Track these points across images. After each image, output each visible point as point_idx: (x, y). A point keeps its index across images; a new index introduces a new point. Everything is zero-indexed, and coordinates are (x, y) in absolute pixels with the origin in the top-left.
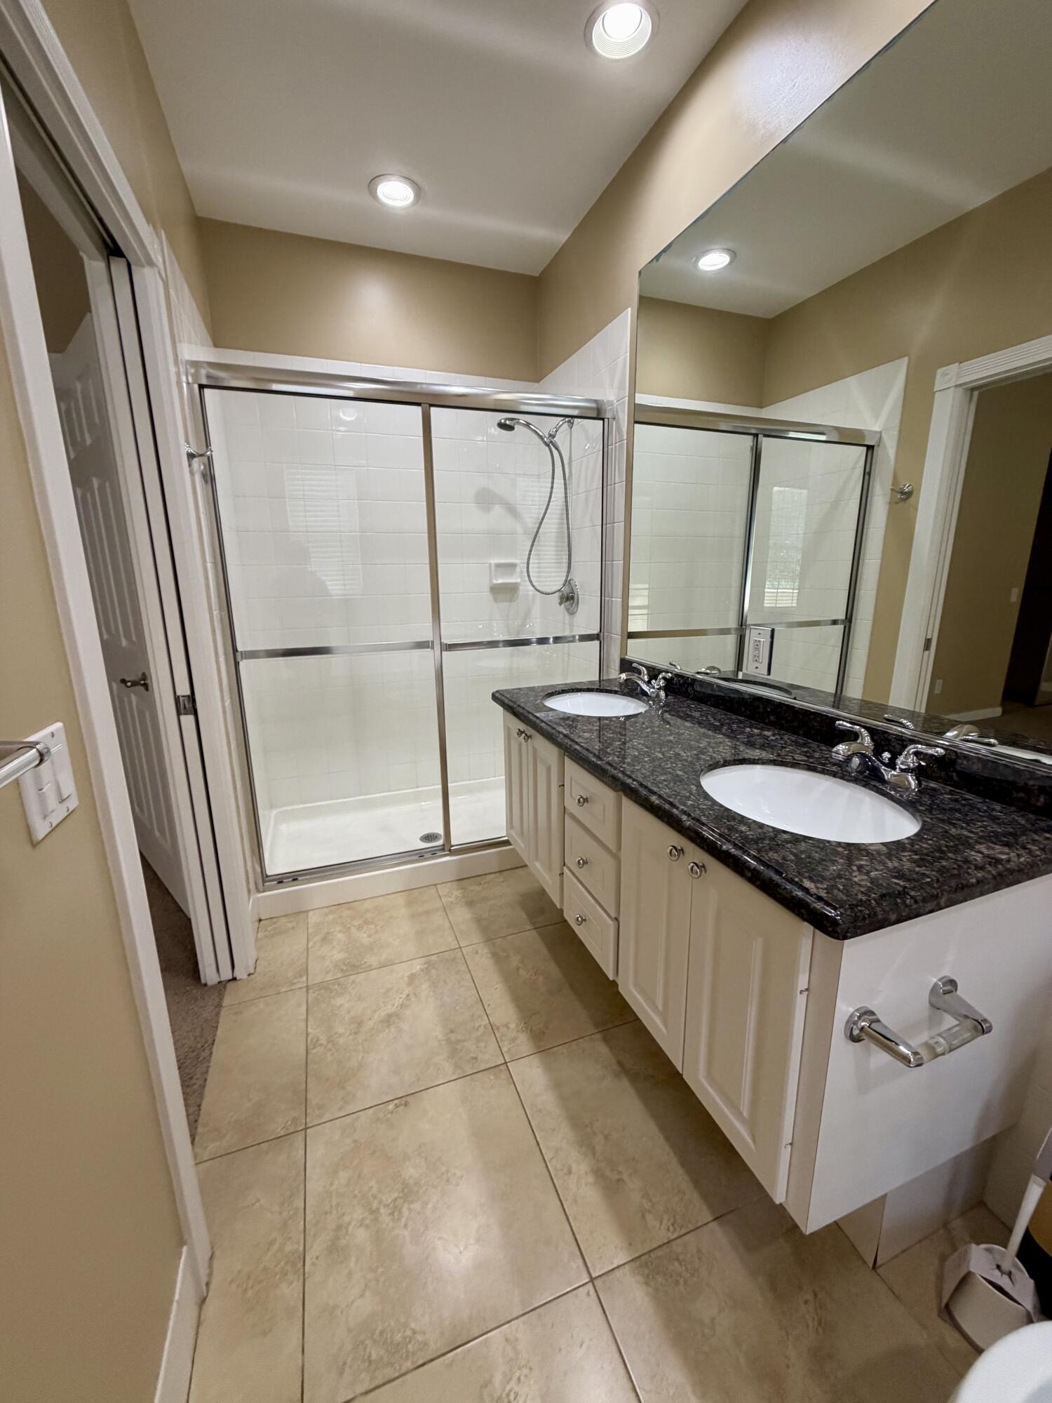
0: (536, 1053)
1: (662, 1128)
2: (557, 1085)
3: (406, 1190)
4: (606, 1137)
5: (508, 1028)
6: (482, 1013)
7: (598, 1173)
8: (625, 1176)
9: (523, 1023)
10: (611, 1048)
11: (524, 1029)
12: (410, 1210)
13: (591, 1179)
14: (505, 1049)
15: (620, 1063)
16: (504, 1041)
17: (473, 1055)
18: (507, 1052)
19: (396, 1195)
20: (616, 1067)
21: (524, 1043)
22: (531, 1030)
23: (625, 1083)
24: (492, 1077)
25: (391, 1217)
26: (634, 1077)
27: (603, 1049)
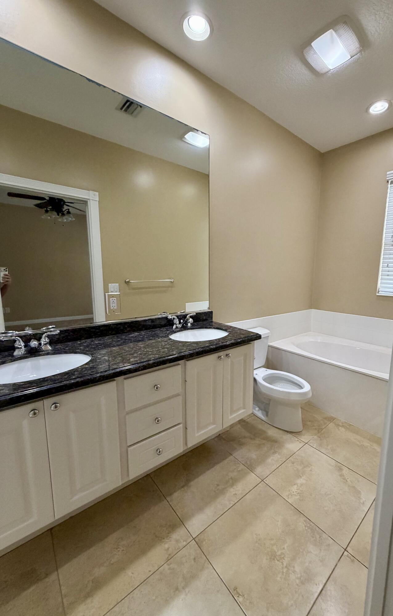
0: (184, 526)
1: (208, 469)
2: (200, 509)
3: (273, 558)
4: (218, 485)
5: (168, 549)
6: (158, 572)
7: (232, 485)
8: (230, 477)
9: (164, 540)
10: (175, 492)
11: (168, 538)
12: (278, 551)
13: (235, 487)
14: (185, 543)
15: (183, 487)
16: (179, 546)
17: (193, 562)
18: (186, 541)
19: (276, 561)
20: (185, 488)
21: (179, 534)
22: (168, 533)
23: (192, 483)
24: (204, 543)
25: (285, 558)
26: (188, 481)
27: (176, 495)
